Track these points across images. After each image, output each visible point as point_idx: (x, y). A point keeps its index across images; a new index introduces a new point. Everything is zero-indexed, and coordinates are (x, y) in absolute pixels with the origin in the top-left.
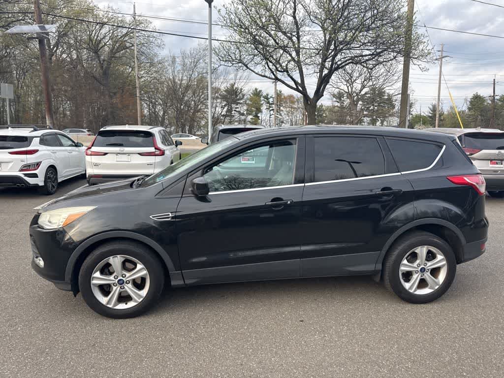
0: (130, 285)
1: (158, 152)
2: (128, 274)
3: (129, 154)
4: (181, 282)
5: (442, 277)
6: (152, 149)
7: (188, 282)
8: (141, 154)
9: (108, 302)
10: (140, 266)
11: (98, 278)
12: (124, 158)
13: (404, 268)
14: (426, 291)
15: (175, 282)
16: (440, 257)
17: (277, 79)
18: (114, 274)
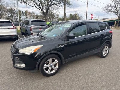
0: (53, 66)
1: (14, 28)
2: (53, 63)
3: (5, 29)
4: (65, 63)
5: (107, 52)
6: (13, 27)
7: (66, 62)
8: (9, 29)
9: (48, 73)
10: (56, 60)
11: (45, 66)
12: (4, 30)
13: (103, 51)
14: (105, 55)
15: (63, 63)
16: (108, 48)
17: (36, 7)
18: (49, 64)
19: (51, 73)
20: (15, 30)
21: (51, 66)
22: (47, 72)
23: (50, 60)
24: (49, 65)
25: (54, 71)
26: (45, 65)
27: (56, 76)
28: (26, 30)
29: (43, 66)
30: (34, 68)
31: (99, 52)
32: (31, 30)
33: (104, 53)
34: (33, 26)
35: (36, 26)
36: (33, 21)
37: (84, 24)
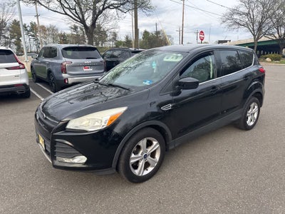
0: (149, 157)
1: (21, 66)
2: (149, 150)
4: (173, 147)
5: (256, 116)
6: (17, 64)
7: (176, 145)
8: (7, 68)
9: (139, 173)
10: (155, 143)
11: (133, 158)
13: (247, 115)
14: (252, 123)
15: (171, 148)
16: (256, 107)
17: (66, 14)
18: (141, 152)
19: (146, 173)
20: (23, 71)
21: (146, 156)
22: (136, 172)
23: (143, 143)
24: (140, 154)
25: (150, 169)
26: (133, 155)
27: (157, 181)
28: (50, 72)
29: (128, 158)
30: (109, 166)
31: (241, 118)
32: (64, 70)
33: (249, 118)
34: (67, 60)
35: (74, 61)
36: (66, 49)
37: (210, 55)
